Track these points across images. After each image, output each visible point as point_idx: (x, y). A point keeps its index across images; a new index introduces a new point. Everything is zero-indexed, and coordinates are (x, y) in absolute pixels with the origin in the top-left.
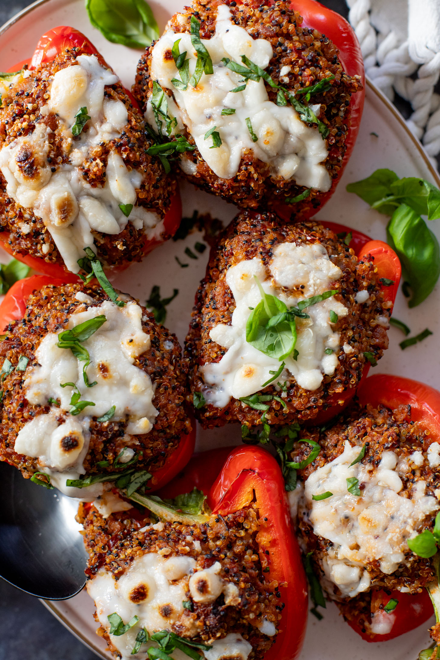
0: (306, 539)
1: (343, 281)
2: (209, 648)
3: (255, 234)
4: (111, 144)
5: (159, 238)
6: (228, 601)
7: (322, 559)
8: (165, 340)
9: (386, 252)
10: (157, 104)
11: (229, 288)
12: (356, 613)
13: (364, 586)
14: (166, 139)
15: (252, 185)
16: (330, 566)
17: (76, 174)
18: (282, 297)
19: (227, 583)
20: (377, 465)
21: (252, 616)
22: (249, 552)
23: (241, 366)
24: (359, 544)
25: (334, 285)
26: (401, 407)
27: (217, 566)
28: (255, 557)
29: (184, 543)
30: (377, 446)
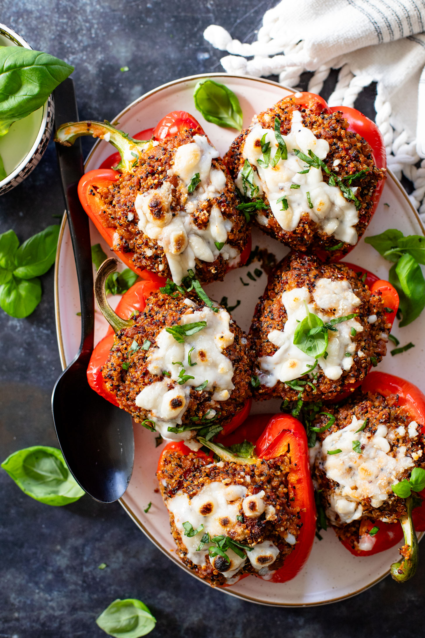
0: (320, 481)
1: (361, 308)
2: (251, 549)
3: (303, 270)
4: (214, 201)
5: (236, 266)
6: (268, 517)
7: (330, 495)
8: (242, 337)
9: (390, 289)
10: (246, 175)
11: (283, 306)
12: (349, 535)
13: (357, 516)
14: (248, 200)
15: (305, 237)
16: (335, 500)
17: (188, 219)
18: (320, 315)
19: (268, 505)
20: (374, 433)
21: (282, 529)
22: (282, 486)
23: (287, 360)
24: (358, 486)
25: (355, 310)
26: (392, 395)
27: (262, 493)
28: (285, 490)
29: (239, 477)
30: (375, 420)
